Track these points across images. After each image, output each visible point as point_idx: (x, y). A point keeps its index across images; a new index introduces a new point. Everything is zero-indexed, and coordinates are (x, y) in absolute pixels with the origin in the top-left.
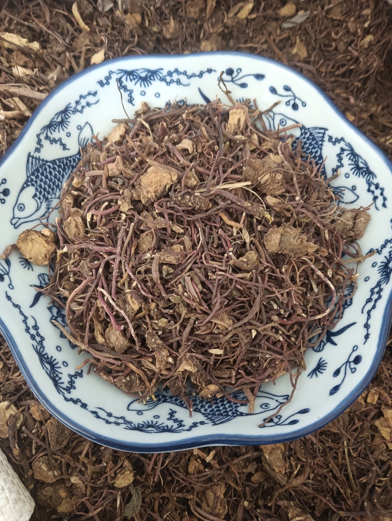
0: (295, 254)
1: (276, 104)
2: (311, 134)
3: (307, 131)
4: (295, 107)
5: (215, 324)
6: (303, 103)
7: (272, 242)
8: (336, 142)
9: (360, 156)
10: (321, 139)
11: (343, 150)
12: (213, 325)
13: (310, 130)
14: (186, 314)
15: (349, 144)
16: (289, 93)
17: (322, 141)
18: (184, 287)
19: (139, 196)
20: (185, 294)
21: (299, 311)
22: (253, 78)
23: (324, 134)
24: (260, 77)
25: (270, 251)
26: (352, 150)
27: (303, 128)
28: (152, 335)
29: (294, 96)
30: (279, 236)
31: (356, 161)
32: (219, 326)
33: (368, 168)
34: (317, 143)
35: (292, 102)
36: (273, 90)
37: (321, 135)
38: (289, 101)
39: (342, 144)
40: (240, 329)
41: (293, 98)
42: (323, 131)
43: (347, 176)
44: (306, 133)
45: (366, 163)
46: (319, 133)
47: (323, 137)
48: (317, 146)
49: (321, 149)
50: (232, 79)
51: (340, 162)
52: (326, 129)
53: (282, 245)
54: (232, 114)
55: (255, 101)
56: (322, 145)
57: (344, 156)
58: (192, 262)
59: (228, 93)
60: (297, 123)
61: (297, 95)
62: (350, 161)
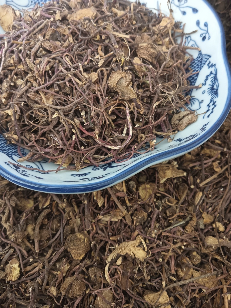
0: (122, 96)
1: (194, 32)
2: (202, 59)
3: (201, 56)
4: (204, 39)
5: (41, 97)
6: (209, 37)
7: (113, 79)
8: (211, 66)
9: (218, 80)
10: (204, 63)
11: (211, 73)
12: (40, 97)
13: (203, 56)
14: (30, 77)
15: (216, 70)
16: (205, 28)
17: (204, 64)
18: (41, 62)
19: (70, 18)
20: (38, 66)
21: (97, 131)
22: (191, 10)
23: (208, 59)
24: (195, 11)
25: (109, 84)
26: (216, 75)
27: (200, 53)
28: (7, 82)
29: (207, 31)
30: (119, 77)
31: (214, 83)
32: (42, 100)
33: (217, 90)
34: (201, 65)
35: (204, 35)
36: (198, 23)
37: (206, 60)
38: (202, 34)
39: (212, 69)
40: (51, 110)
41: (206, 32)
42: (208, 57)
43: (204, 92)
44: (199, 57)
45: (218, 87)
46: (206, 58)
47: (206, 61)
48: (199, 67)
49: (201, 69)
50: (180, 5)
51: (205, 82)
52: (210, 56)
53: (119, 86)
54: (164, 20)
55: (184, 25)
56: (203, 66)
57: (209, 78)
58: (58, 55)
59: (171, 11)
60: (198, 47)
61: (209, 31)
62: (211, 82)
